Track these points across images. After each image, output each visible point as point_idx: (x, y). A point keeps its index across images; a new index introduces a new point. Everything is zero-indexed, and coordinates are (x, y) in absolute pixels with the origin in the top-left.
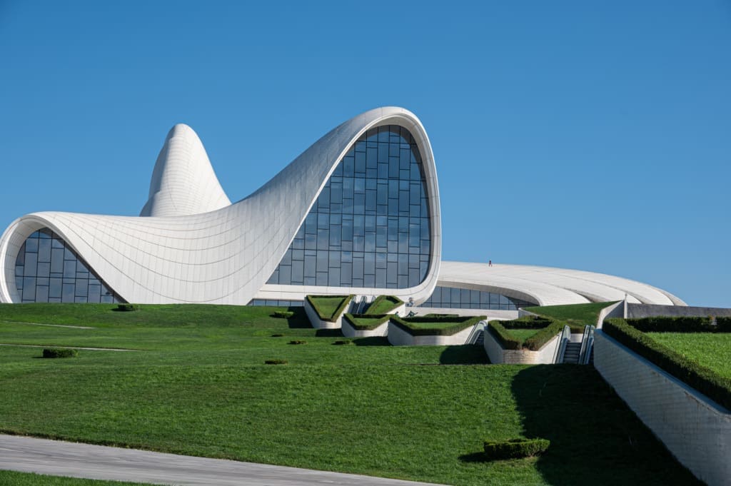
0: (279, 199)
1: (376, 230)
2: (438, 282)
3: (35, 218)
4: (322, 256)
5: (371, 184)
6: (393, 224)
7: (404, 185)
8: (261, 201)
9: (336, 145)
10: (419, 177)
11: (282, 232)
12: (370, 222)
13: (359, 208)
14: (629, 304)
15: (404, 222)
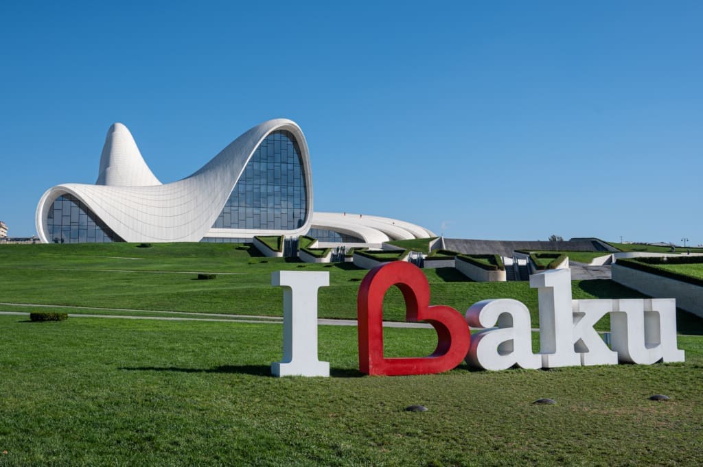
0: (217, 175)
1: (274, 195)
2: (312, 226)
3: (62, 188)
4: (242, 210)
5: (270, 166)
6: (284, 190)
7: (290, 167)
8: (205, 177)
9: (251, 143)
10: (298, 162)
11: (220, 196)
12: (270, 189)
13: (263, 181)
14: (445, 239)
15: (290, 189)
